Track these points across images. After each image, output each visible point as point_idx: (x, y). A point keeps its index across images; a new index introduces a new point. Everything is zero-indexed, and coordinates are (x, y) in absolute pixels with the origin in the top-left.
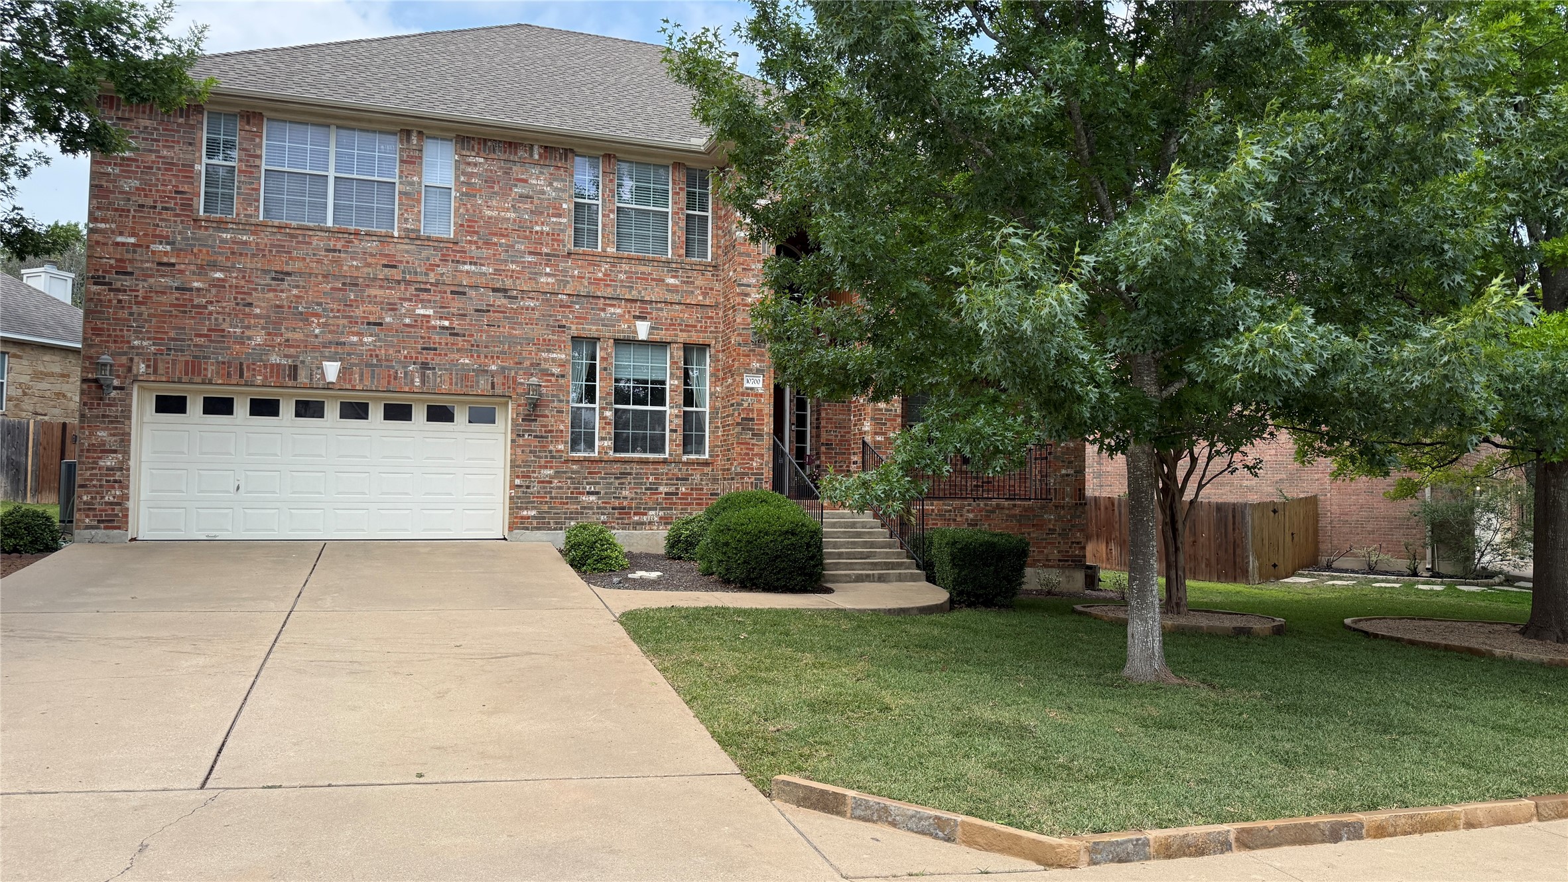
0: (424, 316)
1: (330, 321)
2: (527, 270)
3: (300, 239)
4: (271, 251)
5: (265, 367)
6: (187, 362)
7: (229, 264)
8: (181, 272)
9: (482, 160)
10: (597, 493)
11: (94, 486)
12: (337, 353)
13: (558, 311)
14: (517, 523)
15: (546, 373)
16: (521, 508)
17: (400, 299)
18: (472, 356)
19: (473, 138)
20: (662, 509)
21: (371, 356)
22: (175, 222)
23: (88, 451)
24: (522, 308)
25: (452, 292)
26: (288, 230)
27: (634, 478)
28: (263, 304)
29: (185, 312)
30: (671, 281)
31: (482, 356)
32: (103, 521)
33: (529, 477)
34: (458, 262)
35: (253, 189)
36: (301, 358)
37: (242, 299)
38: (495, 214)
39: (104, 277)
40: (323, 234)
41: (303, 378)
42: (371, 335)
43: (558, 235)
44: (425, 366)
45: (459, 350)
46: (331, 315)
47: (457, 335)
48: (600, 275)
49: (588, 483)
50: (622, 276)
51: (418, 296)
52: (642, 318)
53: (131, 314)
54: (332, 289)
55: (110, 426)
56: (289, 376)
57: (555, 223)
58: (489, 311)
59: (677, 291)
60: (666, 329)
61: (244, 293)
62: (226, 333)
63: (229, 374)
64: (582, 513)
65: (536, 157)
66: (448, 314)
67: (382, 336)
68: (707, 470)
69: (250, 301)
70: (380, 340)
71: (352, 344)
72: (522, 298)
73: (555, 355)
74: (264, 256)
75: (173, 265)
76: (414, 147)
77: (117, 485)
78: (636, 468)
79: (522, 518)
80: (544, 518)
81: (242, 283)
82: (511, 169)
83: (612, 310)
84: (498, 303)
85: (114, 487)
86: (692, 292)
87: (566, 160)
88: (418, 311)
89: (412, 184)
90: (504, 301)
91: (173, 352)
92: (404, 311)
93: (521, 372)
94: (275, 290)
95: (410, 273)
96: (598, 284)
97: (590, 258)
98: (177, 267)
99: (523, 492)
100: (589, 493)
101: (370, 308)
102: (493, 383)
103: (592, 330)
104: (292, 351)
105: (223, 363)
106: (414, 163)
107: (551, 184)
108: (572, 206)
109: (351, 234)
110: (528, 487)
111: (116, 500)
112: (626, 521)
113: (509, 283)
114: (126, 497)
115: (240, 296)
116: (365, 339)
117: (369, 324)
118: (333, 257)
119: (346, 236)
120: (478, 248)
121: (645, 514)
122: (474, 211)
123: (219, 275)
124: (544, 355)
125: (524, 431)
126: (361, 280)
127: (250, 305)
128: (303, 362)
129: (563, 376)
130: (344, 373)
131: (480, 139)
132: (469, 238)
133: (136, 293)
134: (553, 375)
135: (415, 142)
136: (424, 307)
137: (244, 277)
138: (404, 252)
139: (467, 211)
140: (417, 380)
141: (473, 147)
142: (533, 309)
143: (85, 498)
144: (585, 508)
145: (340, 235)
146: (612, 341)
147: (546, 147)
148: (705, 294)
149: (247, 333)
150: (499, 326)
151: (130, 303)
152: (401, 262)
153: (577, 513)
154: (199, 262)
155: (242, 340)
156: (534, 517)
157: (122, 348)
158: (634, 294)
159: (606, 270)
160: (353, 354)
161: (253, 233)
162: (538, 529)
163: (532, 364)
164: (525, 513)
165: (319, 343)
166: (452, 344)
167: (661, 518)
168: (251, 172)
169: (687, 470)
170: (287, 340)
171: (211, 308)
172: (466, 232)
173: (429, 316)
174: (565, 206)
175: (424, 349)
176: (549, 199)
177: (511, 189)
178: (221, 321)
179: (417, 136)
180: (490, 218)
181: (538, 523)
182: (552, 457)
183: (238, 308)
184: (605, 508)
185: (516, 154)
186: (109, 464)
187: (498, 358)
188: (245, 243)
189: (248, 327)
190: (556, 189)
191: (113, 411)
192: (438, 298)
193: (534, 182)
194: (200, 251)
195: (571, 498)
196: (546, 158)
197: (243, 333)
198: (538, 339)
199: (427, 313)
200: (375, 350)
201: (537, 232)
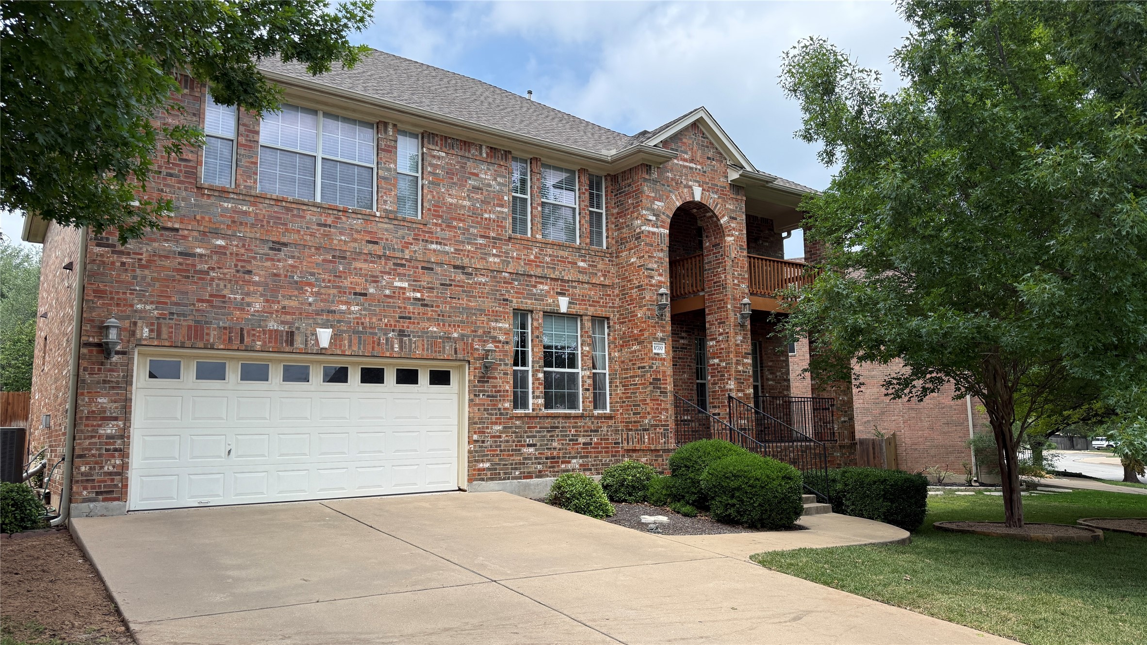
0: (401, 288)
1: (323, 291)
2: (478, 250)
3: (295, 212)
4: (268, 222)
5: (264, 332)
6: (189, 327)
7: (230, 232)
8: (185, 237)
9: (444, 154)
10: (534, 445)
11: (93, 455)
12: (328, 320)
13: (503, 286)
14: (476, 475)
15: (495, 340)
16: (477, 461)
17: (381, 272)
18: (439, 325)
19: (437, 135)
20: (581, 457)
21: (358, 323)
22: (179, 188)
23: (87, 418)
24: (476, 284)
25: (423, 268)
26: (284, 204)
27: (561, 431)
28: (261, 273)
29: (188, 277)
30: (581, 264)
31: (447, 324)
32: (101, 493)
33: (484, 432)
34: (427, 241)
35: (252, 163)
36: (296, 325)
37: (242, 267)
38: (454, 201)
39: (108, 239)
40: (315, 209)
41: (299, 343)
42: (357, 305)
43: (502, 222)
44: (402, 334)
45: (429, 319)
46: (323, 285)
47: (426, 305)
48: (532, 257)
49: (528, 437)
50: (548, 259)
51: (396, 270)
52: (562, 294)
53: (135, 277)
54: (324, 260)
55: (111, 392)
56: (287, 341)
57: (500, 212)
58: (451, 285)
59: (586, 273)
60: (580, 304)
61: (244, 261)
62: (227, 299)
63: (230, 338)
64: (524, 463)
65: (484, 155)
66: (420, 286)
67: (366, 305)
68: (611, 422)
69: (249, 268)
70: (365, 309)
71: (343, 312)
72: (476, 274)
73: (501, 325)
74: (262, 226)
75: (177, 230)
76: (391, 138)
77: (117, 454)
78: (561, 423)
79: (479, 470)
80: (496, 469)
81: (242, 251)
82: (466, 164)
83: (541, 287)
84: (458, 278)
85: (114, 457)
86: (596, 274)
87: (506, 161)
88: (397, 284)
89: (389, 170)
90: (463, 277)
91: (175, 316)
92: (384, 283)
93: (476, 339)
94: (273, 260)
95: (389, 250)
96: (531, 265)
97: (525, 242)
98: (181, 232)
99: (480, 447)
100: (529, 445)
101: (357, 279)
102: (456, 349)
103: (528, 304)
104: (289, 318)
105: (225, 328)
106: (390, 152)
107: (495, 179)
108: (511, 199)
109: (340, 211)
110: (483, 442)
111: (115, 470)
112: (556, 469)
113: (466, 261)
114: (125, 466)
115: (240, 264)
116: (353, 308)
117: (355, 294)
118: (324, 231)
119: (335, 212)
120: (442, 230)
121: (569, 462)
122: (439, 198)
123: (220, 242)
124: (493, 324)
125: (480, 391)
126: (348, 254)
127: (249, 272)
128: (298, 328)
129: (507, 343)
130: (336, 338)
131: (442, 136)
132: (435, 221)
133: (140, 257)
134: (500, 342)
135: (391, 133)
136: (401, 280)
137: (244, 246)
138: (383, 229)
139: (433, 197)
140: (396, 346)
141: (437, 142)
142: (484, 285)
143: (83, 469)
144: (525, 459)
145: (330, 212)
146: (542, 313)
147: (491, 148)
148: (605, 276)
149: (247, 299)
150: (459, 299)
151: (133, 264)
152: (382, 238)
153: (520, 464)
154: (202, 229)
155: (242, 306)
156: (489, 469)
157: (125, 311)
158: (556, 274)
159: (536, 253)
160: (342, 321)
161: (253, 204)
162: (492, 479)
163: (484, 332)
164: (481, 465)
165: (313, 310)
166: (424, 314)
167: (581, 465)
168: (251, 147)
169: (597, 423)
170: (284, 308)
171: (212, 274)
172: (433, 215)
173: (404, 288)
174: (506, 198)
175: (400, 318)
176: (494, 192)
177: (466, 181)
178: (222, 286)
179: (393, 129)
180: (451, 204)
181: (491, 474)
182: (501, 414)
183: (238, 275)
184: (541, 458)
185: (469, 151)
186: (109, 431)
187: (459, 326)
188: (245, 213)
189: (248, 294)
190: (499, 184)
191: (115, 377)
192: (411, 273)
193: (483, 176)
194: (203, 218)
195: (516, 450)
196: (491, 157)
197: (243, 299)
198: (489, 311)
199: (403, 286)
200: (361, 319)
201: (486, 219)
